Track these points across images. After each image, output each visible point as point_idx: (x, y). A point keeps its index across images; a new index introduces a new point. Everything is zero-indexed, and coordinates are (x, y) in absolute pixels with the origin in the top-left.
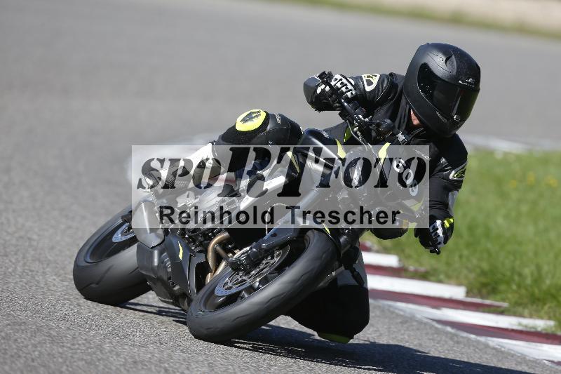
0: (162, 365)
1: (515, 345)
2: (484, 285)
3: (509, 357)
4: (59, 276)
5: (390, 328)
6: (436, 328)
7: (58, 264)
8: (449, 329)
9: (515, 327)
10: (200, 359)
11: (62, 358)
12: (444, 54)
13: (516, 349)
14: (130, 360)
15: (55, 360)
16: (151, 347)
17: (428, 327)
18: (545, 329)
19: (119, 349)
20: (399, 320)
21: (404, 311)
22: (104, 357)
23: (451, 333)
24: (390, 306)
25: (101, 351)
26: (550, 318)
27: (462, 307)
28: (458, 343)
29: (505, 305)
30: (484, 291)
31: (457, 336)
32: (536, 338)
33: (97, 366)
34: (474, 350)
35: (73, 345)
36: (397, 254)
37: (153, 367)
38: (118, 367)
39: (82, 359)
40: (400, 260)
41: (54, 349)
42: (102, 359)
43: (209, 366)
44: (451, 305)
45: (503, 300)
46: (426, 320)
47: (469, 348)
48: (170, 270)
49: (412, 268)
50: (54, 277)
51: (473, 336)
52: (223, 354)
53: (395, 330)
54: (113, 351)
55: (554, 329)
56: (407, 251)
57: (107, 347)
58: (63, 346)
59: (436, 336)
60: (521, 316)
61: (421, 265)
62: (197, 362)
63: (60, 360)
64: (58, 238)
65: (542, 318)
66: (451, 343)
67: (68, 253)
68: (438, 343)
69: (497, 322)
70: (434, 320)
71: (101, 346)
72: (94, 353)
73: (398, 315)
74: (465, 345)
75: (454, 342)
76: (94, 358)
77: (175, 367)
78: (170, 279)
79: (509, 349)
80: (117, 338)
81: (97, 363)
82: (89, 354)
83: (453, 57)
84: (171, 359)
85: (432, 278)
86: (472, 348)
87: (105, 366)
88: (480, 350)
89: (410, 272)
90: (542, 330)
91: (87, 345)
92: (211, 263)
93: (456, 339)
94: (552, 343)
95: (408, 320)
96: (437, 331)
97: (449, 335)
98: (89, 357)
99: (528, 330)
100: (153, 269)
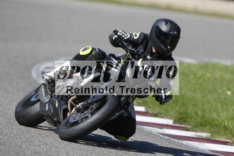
0: (47, 154)
1: (194, 144)
2: (181, 119)
3: (191, 149)
4: (4, 117)
5: (142, 137)
6: (161, 137)
7: (3, 112)
8: (166, 137)
9: (194, 136)
10: (63, 151)
11: (5, 151)
12: (165, 22)
13: (194, 145)
14: (34, 152)
15: (2, 152)
16: (42, 146)
17: (157, 136)
18: (206, 137)
19: (29, 147)
20: (145, 134)
21: (148, 130)
22: (23, 151)
23: (167, 139)
24: (142, 128)
25: (21, 148)
26: (208, 132)
27: (171, 128)
28: (170, 143)
29: (190, 127)
30: (181, 121)
31: (170, 140)
32: (202, 141)
33: (20, 155)
34: (177, 146)
35: (10, 145)
36: (144, 106)
37: (43, 154)
38: (29, 154)
39: (14, 152)
40: (146, 109)
41: (2, 148)
42: (22, 151)
43: (66, 154)
44: (167, 127)
45: (189, 125)
46: (157, 134)
47: (175, 145)
48: (52, 112)
49: (150, 112)
50: (2, 117)
51: (176, 140)
52: (72, 149)
53: (144, 138)
54: (26, 148)
55: (210, 137)
56: (149, 105)
57: (24, 146)
58: (6, 146)
59: (161, 140)
60: (197, 131)
61: (154, 110)
62: (62, 152)
63: (5, 152)
64: (3, 101)
65: (204, 132)
66: (167, 143)
67: (7, 107)
68: (162, 143)
69: (186, 134)
70: (160, 134)
71: (21, 146)
72: (19, 149)
73: (145, 132)
74: (173, 144)
75: (168, 142)
76: (19, 151)
77: (52, 154)
78: (52, 115)
79: (191, 146)
80: (28, 143)
81: (20, 153)
82: (17, 149)
83: (169, 23)
84: (51, 151)
85: (159, 116)
86: (176, 145)
87: (23, 154)
88: (179, 146)
89: (150, 113)
90: (205, 137)
91: (16, 146)
92: (69, 108)
93: (169, 141)
94: (210, 143)
95: (149, 134)
96: (162, 138)
97: (166, 140)
98: (16, 151)
99: (199, 137)
100: (46, 112)
